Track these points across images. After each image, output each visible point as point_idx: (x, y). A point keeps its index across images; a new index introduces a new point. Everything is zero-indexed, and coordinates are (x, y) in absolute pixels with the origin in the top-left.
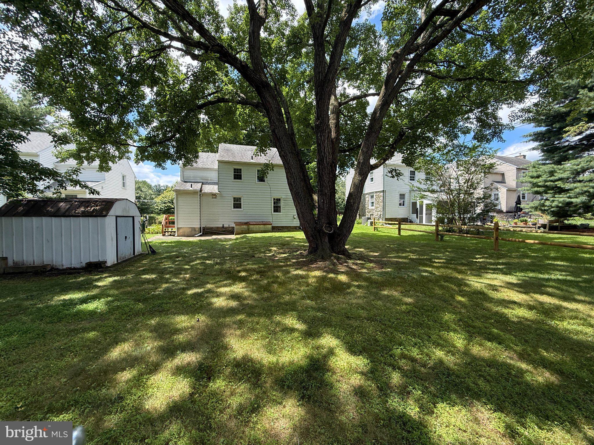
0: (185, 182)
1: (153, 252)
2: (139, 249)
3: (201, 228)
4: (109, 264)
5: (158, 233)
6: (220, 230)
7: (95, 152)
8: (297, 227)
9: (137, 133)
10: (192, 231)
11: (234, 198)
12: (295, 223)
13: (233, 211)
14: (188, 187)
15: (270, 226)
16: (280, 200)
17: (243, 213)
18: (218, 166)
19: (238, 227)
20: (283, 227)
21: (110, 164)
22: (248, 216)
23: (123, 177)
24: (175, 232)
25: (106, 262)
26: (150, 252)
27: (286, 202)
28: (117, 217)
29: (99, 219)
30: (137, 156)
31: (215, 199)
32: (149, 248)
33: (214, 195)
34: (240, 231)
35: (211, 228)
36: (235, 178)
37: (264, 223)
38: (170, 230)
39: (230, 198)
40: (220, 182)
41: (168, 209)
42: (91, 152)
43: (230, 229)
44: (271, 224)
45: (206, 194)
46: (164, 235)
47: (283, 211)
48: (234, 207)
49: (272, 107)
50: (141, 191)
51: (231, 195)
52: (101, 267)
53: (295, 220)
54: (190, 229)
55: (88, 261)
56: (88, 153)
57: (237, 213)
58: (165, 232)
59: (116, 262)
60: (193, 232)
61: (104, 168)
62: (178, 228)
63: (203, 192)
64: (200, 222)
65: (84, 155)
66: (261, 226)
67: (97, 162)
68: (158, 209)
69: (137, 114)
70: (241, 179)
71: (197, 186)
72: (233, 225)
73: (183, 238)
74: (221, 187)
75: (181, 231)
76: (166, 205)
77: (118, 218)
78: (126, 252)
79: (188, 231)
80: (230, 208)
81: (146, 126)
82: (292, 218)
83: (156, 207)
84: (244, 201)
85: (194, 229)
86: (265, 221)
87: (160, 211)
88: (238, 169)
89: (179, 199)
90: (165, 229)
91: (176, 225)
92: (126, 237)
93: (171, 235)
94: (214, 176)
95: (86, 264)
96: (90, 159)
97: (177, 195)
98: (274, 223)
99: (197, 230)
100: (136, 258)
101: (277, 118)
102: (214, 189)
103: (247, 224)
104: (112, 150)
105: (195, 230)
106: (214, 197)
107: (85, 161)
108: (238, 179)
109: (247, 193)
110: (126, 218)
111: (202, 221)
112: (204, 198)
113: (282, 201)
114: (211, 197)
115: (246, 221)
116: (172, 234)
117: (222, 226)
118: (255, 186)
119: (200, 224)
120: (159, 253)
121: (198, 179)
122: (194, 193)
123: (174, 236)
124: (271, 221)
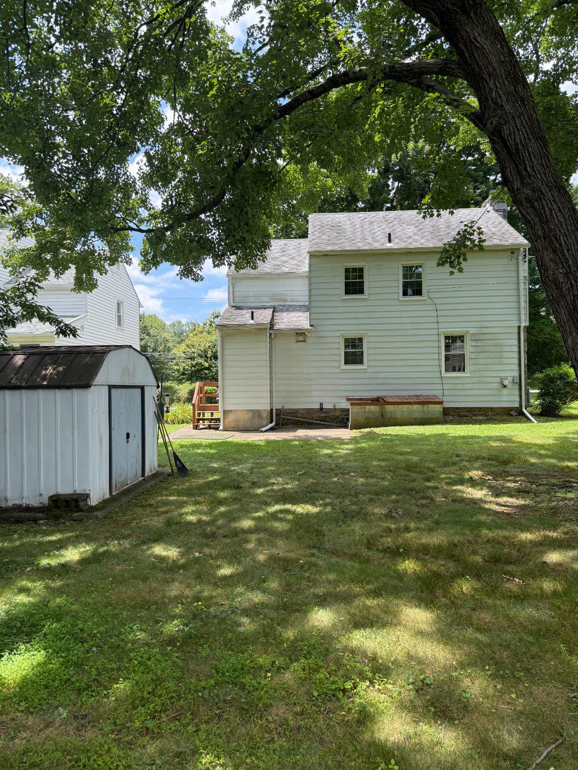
0: (238, 308)
1: (182, 470)
2: (152, 462)
3: (272, 410)
4: (94, 501)
5: (183, 422)
6: (315, 416)
7: (68, 249)
8: (511, 409)
9: (144, 202)
10: (253, 417)
11: (346, 340)
12: (505, 398)
13: (343, 372)
14: (244, 318)
15: (438, 408)
16: (461, 338)
17: (368, 375)
18: (310, 266)
19: (357, 408)
20: (471, 411)
21: (96, 274)
22: (379, 381)
23: (118, 304)
24: (218, 420)
25: (88, 496)
26: (175, 468)
27: (479, 343)
28: (111, 387)
29: (76, 392)
30: (144, 254)
31: (302, 344)
32: (172, 458)
33: (300, 335)
34: (362, 420)
35: (295, 412)
36: (347, 292)
37: (422, 399)
38: (208, 415)
39: (337, 340)
40: (313, 304)
41: (198, 371)
42: (62, 250)
43: (337, 413)
44: (441, 403)
45: (282, 333)
46: (196, 427)
47: (472, 368)
48: (346, 362)
49: (490, 63)
50: (148, 334)
51: (338, 334)
52: (78, 508)
53: (505, 391)
54: (250, 414)
55: (52, 493)
56: (56, 252)
57: (351, 375)
58: (199, 420)
59: (107, 496)
60: (257, 422)
61: (84, 284)
62: (224, 411)
63: (276, 327)
64: (271, 397)
65: (49, 257)
66: (415, 407)
67: (72, 272)
68: (178, 371)
69: (145, 159)
70: (361, 292)
71: (264, 316)
72: (345, 405)
73: (236, 434)
74: (317, 316)
75: (231, 418)
76: (194, 363)
77: (113, 390)
78: (128, 471)
79: (244, 418)
80: (336, 364)
81: (163, 186)
82: (497, 386)
83: (175, 368)
84: (371, 345)
85: (257, 413)
86: (424, 393)
87: (183, 374)
88: (354, 270)
89: (227, 346)
90: (199, 414)
91: (220, 404)
92: (128, 435)
93: (210, 428)
94: (299, 291)
95: (51, 498)
96: (60, 267)
97: (222, 337)
98: (445, 399)
99: (264, 415)
100: (148, 485)
101: (508, 94)
102: (300, 320)
103: (377, 401)
104: (99, 245)
105: (260, 417)
106: (301, 338)
107: (51, 269)
108: (354, 292)
109: (374, 327)
110: (129, 390)
111: (274, 395)
112: (278, 342)
113: (468, 343)
114: (294, 339)
115: (374, 395)
116: (214, 425)
117: (317, 406)
118: (399, 308)
119: (271, 403)
120: (195, 474)
121: (265, 299)
122: (259, 330)
123: (217, 429)
124: (438, 393)
